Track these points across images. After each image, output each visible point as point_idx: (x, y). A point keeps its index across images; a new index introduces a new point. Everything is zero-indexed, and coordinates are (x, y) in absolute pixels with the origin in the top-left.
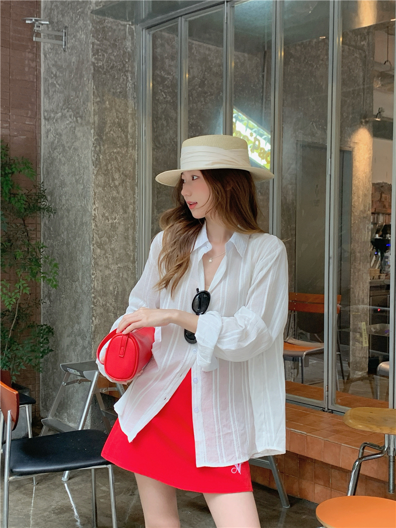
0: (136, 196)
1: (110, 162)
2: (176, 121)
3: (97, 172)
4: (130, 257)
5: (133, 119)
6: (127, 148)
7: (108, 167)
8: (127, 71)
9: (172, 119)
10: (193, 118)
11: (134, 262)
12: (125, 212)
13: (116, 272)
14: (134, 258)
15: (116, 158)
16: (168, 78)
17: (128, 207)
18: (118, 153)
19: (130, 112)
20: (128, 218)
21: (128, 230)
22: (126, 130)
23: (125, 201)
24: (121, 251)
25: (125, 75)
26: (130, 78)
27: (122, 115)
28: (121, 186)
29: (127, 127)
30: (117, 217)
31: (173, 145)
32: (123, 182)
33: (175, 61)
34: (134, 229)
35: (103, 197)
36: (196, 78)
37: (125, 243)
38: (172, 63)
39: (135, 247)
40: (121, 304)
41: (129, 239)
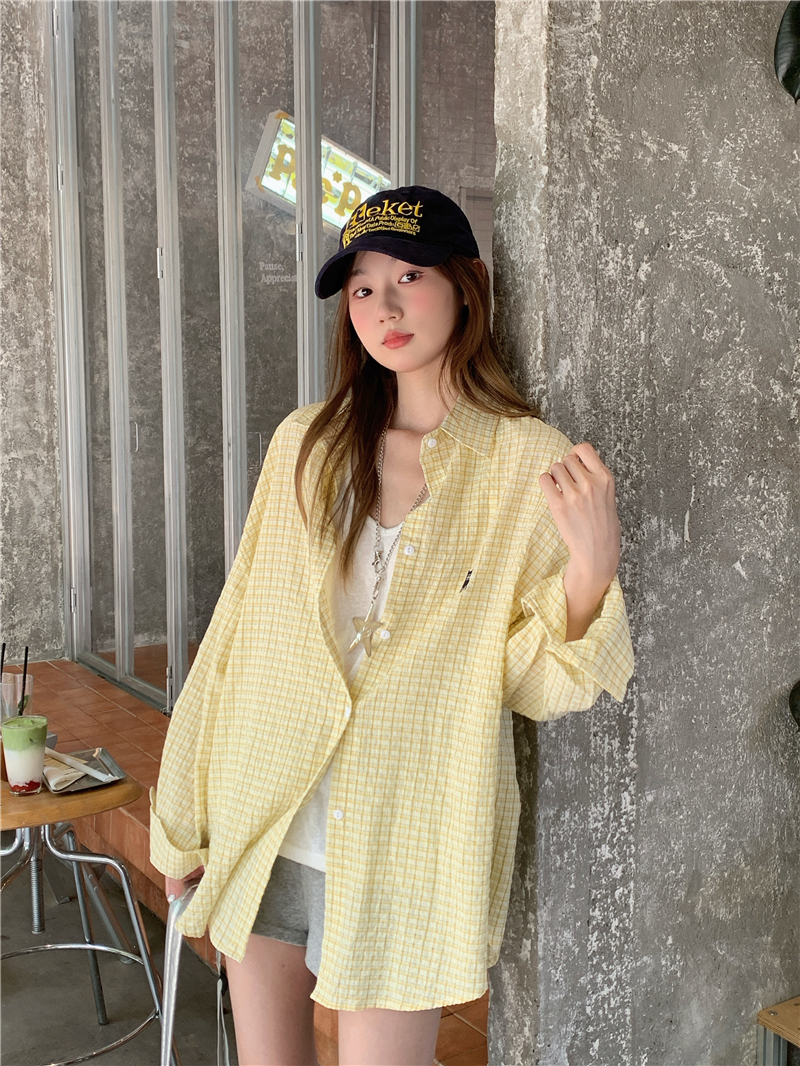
0: (50, 310)
2: (150, 151)
4: (40, 437)
5: (36, 151)
6: (25, 210)
8: (20, 50)
9: (138, 147)
10: (193, 145)
11: (50, 447)
12: (25, 345)
13: (7, 471)
14: (51, 441)
16: (127, 62)
17: (32, 335)
19: (28, 134)
20: (33, 356)
21: (32, 381)
22: (20, 173)
23: (24, 321)
24: (18, 426)
25: (16, 59)
26: (27, 65)
27: (8, 143)
28: (11, 292)
29: (22, 167)
30: (3, 356)
31: (142, 203)
32: (16, 282)
33: (143, 25)
34: (49, 379)
36: (199, 60)
37: (26, 409)
38: (136, 30)
39: (52, 419)
40: (22, 534)
41: (36, 402)
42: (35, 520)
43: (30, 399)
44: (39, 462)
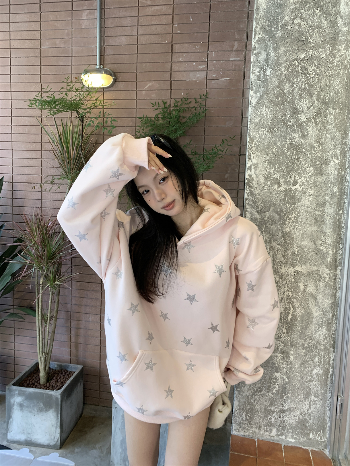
1: (289, 80)
3: (260, 99)
4: (324, 256)
7: (283, 91)
12: (319, 172)
14: (335, 260)
15: (305, 70)
17: (327, 163)
18: (310, 59)
20: (326, 183)
21: (322, 205)
23: (322, 151)
28: (312, 124)
30: (299, 181)
32: (316, 116)
35: (268, 145)
37: (314, 229)
41: (324, 223)
42: (313, 327)
43: (319, 220)
44: (320, 278)
